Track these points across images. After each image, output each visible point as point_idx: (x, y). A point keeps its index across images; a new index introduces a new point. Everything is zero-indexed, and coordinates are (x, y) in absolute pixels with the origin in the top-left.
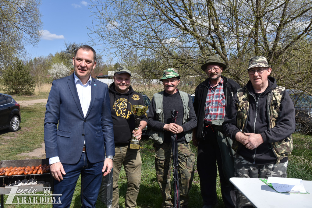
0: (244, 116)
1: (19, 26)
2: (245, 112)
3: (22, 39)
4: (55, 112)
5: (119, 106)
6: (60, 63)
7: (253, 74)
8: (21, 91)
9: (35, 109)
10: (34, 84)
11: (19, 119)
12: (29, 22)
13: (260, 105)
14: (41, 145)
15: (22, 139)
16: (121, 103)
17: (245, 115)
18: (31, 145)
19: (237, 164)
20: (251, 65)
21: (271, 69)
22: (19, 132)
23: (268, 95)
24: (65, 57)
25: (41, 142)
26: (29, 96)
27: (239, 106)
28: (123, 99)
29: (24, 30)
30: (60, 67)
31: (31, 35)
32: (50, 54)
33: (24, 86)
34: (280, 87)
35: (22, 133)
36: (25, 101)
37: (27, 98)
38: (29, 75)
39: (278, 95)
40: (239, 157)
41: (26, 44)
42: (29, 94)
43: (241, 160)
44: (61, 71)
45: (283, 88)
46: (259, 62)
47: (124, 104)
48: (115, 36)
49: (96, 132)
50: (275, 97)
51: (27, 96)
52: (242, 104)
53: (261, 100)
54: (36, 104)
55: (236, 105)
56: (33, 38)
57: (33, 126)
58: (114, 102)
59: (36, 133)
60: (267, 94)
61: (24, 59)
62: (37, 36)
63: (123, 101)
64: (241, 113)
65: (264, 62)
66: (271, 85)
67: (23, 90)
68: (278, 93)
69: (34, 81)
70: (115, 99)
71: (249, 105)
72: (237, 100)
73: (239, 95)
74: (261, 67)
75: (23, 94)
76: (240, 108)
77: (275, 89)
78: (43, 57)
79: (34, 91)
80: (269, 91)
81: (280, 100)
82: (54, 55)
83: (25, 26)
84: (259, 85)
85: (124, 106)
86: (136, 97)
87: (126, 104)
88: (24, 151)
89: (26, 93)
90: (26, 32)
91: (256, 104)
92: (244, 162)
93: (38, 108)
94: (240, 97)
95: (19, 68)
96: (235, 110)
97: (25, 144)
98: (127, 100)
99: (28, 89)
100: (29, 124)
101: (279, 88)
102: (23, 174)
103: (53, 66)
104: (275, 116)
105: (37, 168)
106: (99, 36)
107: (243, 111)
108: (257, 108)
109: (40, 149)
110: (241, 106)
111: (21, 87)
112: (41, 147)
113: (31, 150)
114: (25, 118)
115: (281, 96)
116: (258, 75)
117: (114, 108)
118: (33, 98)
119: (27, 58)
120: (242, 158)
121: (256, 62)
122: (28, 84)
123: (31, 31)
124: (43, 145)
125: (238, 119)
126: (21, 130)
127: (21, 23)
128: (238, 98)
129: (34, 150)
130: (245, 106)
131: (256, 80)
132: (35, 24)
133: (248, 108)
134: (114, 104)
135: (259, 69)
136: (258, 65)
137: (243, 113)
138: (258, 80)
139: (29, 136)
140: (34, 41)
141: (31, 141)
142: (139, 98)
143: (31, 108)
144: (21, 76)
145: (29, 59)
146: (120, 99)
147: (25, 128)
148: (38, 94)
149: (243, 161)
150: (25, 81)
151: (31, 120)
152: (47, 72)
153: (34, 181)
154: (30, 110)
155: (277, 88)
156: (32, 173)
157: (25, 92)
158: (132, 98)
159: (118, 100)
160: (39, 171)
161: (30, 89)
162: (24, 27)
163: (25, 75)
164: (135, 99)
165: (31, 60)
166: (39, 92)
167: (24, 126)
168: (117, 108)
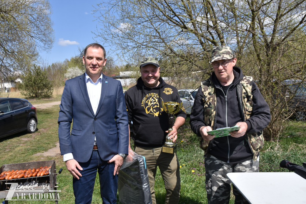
0: (211, 112)
1: (33, 35)
2: (213, 107)
3: (36, 47)
4: (68, 112)
5: (148, 102)
6: (75, 67)
7: (217, 67)
8: (41, 94)
9: (52, 111)
10: (52, 88)
11: (36, 121)
12: (43, 30)
13: (230, 99)
14: (56, 144)
15: (38, 140)
16: (151, 99)
17: (213, 110)
18: (46, 145)
19: (209, 164)
20: (214, 57)
21: (236, 59)
22: (36, 133)
23: (238, 87)
24: (80, 61)
25: (55, 142)
26: (47, 99)
27: (205, 102)
28: (153, 93)
29: (37, 38)
30: (75, 70)
31: (45, 42)
32: (66, 59)
33: (43, 90)
34: (247, 77)
35: (39, 134)
36: (44, 104)
37: (46, 101)
38: (47, 79)
39: (247, 86)
40: (211, 158)
41: (40, 51)
42: (48, 97)
43: (213, 160)
44: (76, 74)
45: (250, 78)
46: (223, 54)
47: (154, 99)
48: (118, 38)
49: (108, 130)
50: (245, 89)
51: (46, 99)
52: (209, 99)
53: (230, 93)
54: (54, 106)
55: (202, 101)
56: (46, 45)
57: (50, 127)
58: (142, 99)
59: (52, 133)
60: (236, 86)
61: (41, 66)
62: (50, 43)
63: (153, 96)
64: (208, 109)
65: (228, 53)
66: (237, 76)
67: (43, 94)
68: (247, 84)
69: (52, 85)
70: (144, 95)
71: (216, 99)
72: (202, 95)
73: (204, 89)
74: (226, 59)
75: (43, 98)
76: (207, 103)
77: (242, 79)
78: (59, 63)
79: (52, 94)
80: (238, 83)
81: (251, 91)
82: (69, 60)
83: (39, 34)
84: (225, 78)
85: (154, 102)
86: (168, 91)
87: (157, 100)
88: (39, 152)
89: (45, 97)
90: (39, 39)
91: (225, 98)
92: (217, 162)
93: (55, 110)
94: (205, 91)
95: (38, 74)
96: (201, 106)
97: (41, 144)
98: (157, 94)
99: (47, 92)
100: (46, 125)
101: (247, 79)
102: (23, 177)
103: (69, 70)
104: (248, 109)
105: (37, 170)
106: (103, 39)
107: (211, 106)
108: (226, 102)
109: (54, 149)
110: (208, 101)
111: (40, 91)
112: (55, 146)
113: (46, 150)
114: (42, 120)
115: (251, 87)
116: (223, 68)
117: (142, 105)
118: (51, 101)
119: (45, 64)
120: (215, 158)
121: (220, 54)
122: (46, 89)
123: (44, 39)
124: (58, 144)
125: (205, 116)
126: (38, 131)
127: (35, 32)
128: (203, 92)
129: (49, 150)
130: (212, 101)
131: (221, 74)
132: (47, 32)
133: (215, 103)
134: (143, 100)
135: (224, 62)
136: (222, 57)
137: (210, 109)
138: (223, 73)
139: (45, 137)
140: (48, 48)
141: (46, 141)
142: (172, 92)
143: (48, 110)
144: (40, 81)
145: (46, 65)
146: (149, 94)
147: (42, 129)
148: (56, 97)
149: (215, 161)
150: (44, 85)
151: (48, 121)
152: (64, 76)
153: (35, 183)
154: (47, 112)
155: (245, 79)
156: (32, 176)
157: (44, 95)
158: (164, 92)
159: (147, 95)
160: (38, 173)
161: (48, 92)
162: (37, 36)
163: (43, 80)
164: (167, 93)
165: (49, 66)
166: (57, 95)
167: (41, 127)
168: (146, 105)
